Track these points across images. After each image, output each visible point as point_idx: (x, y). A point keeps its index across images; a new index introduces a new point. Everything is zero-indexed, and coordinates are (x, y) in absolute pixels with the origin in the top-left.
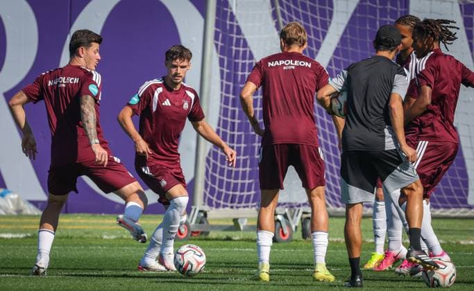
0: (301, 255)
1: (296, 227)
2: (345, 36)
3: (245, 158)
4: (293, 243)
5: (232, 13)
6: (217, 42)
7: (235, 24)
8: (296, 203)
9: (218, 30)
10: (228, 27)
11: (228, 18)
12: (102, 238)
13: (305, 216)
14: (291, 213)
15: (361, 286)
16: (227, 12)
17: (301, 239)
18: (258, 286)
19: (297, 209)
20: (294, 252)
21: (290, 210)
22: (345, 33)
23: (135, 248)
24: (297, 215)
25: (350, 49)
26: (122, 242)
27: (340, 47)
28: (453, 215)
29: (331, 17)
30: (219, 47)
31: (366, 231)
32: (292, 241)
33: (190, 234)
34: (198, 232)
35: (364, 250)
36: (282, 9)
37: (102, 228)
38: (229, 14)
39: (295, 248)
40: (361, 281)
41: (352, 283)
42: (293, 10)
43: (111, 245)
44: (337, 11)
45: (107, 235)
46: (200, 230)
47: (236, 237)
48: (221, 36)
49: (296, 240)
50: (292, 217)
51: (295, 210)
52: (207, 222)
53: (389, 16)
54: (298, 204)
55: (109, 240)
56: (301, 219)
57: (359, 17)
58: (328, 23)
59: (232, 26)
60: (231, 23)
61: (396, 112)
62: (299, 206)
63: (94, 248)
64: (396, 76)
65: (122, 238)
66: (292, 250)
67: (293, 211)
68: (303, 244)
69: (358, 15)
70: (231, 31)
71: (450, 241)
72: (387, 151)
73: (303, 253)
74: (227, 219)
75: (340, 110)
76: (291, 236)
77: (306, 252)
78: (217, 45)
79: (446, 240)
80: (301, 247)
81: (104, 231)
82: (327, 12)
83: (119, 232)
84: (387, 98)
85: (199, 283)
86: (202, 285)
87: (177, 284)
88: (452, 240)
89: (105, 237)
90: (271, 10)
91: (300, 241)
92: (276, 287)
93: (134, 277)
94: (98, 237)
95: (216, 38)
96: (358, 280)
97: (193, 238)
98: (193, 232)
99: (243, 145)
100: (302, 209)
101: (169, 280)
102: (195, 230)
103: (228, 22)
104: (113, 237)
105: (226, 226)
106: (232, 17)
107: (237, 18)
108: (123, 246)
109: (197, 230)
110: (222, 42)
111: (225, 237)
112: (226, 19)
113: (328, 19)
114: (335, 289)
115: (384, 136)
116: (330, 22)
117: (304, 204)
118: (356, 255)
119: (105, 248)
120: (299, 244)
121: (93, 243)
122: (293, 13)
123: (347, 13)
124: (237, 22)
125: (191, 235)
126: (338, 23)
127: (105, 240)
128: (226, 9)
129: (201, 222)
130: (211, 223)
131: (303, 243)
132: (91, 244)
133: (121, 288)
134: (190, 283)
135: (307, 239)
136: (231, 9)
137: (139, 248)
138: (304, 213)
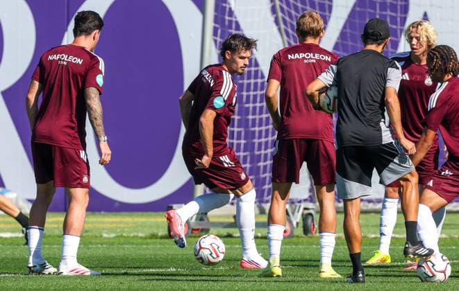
0: (302, 251)
1: (297, 223)
2: (344, 31)
3: (245, 154)
4: (295, 240)
5: (230, 9)
6: (215, 38)
7: (234, 19)
8: (297, 199)
9: (217, 26)
10: (227, 23)
11: (227, 14)
12: (101, 236)
13: (306, 212)
14: (292, 208)
15: (364, 282)
16: (226, 7)
17: (303, 235)
18: (259, 283)
19: (298, 205)
20: (295, 248)
21: (291, 206)
22: (345, 27)
23: (134, 246)
24: (298, 211)
25: (350, 43)
26: (122, 240)
27: (340, 41)
28: (455, 209)
29: (330, 11)
30: (218, 42)
31: (367, 226)
32: (293, 237)
33: (190, 231)
34: (198, 230)
35: (366, 245)
36: (281, 4)
37: (101, 226)
38: (227, 10)
39: (296, 244)
40: (363, 277)
41: (354, 278)
42: (291, 5)
43: (110, 243)
44: (337, 6)
45: (107, 233)
46: (200, 227)
47: (236, 233)
48: (219, 32)
49: (297, 237)
50: (293, 213)
51: (296, 206)
52: (208, 219)
53: (388, 10)
54: (299, 200)
55: (109, 238)
56: (303, 215)
57: (359, 12)
58: (327, 18)
59: (230, 22)
60: (230, 18)
61: (393, 106)
62: (300, 202)
63: (94, 246)
64: (389, 69)
65: (122, 236)
66: (294, 246)
67: (294, 206)
68: (305, 241)
69: (358, 9)
70: (230, 27)
71: (452, 235)
72: (385, 145)
73: (304, 249)
74: (227, 216)
75: (329, 105)
76: (292, 232)
77: (308, 248)
78: (215, 41)
79: (447, 234)
80: (302, 244)
81: (103, 229)
82: (327, 6)
83: (118, 230)
84: (381, 92)
85: (200, 280)
86: (203, 282)
87: (178, 282)
88: (454, 234)
89: (105, 235)
90: (270, 5)
91: (302, 237)
92: (277, 284)
93: (134, 274)
94: (98, 235)
95: (215, 34)
96: (361, 275)
97: (194, 235)
98: (193, 230)
99: (243, 142)
100: (303, 205)
101: (169, 278)
102: (195, 228)
103: (227, 18)
104: (113, 235)
105: (226, 223)
106: (231, 13)
107: (236, 13)
108: (123, 244)
109: (197, 227)
110: (221, 37)
111: (225, 234)
112: (224, 15)
113: (327, 13)
114: (337, 285)
115: (380, 130)
116: (329, 17)
117: (305, 200)
118: (357, 250)
119: (104, 246)
120: (300, 240)
121: (93, 241)
122: (292, 7)
123: (347, 7)
124: (236, 18)
125: (192, 232)
126: (337, 18)
127: (105, 238)
128: (224, 5)
129: (201, 219)
130: (212, 220)
131: (305, 239)
132: (90, 243)
133: (121, 286)
134: (191, 280)
135: (309, 235)
136: (229, 4)
137: (139, 246)
138: (305, 209)
